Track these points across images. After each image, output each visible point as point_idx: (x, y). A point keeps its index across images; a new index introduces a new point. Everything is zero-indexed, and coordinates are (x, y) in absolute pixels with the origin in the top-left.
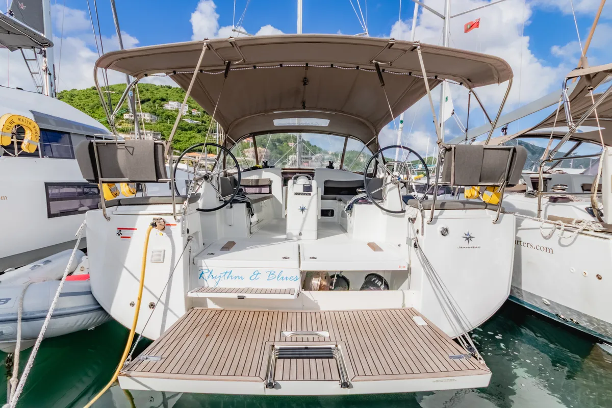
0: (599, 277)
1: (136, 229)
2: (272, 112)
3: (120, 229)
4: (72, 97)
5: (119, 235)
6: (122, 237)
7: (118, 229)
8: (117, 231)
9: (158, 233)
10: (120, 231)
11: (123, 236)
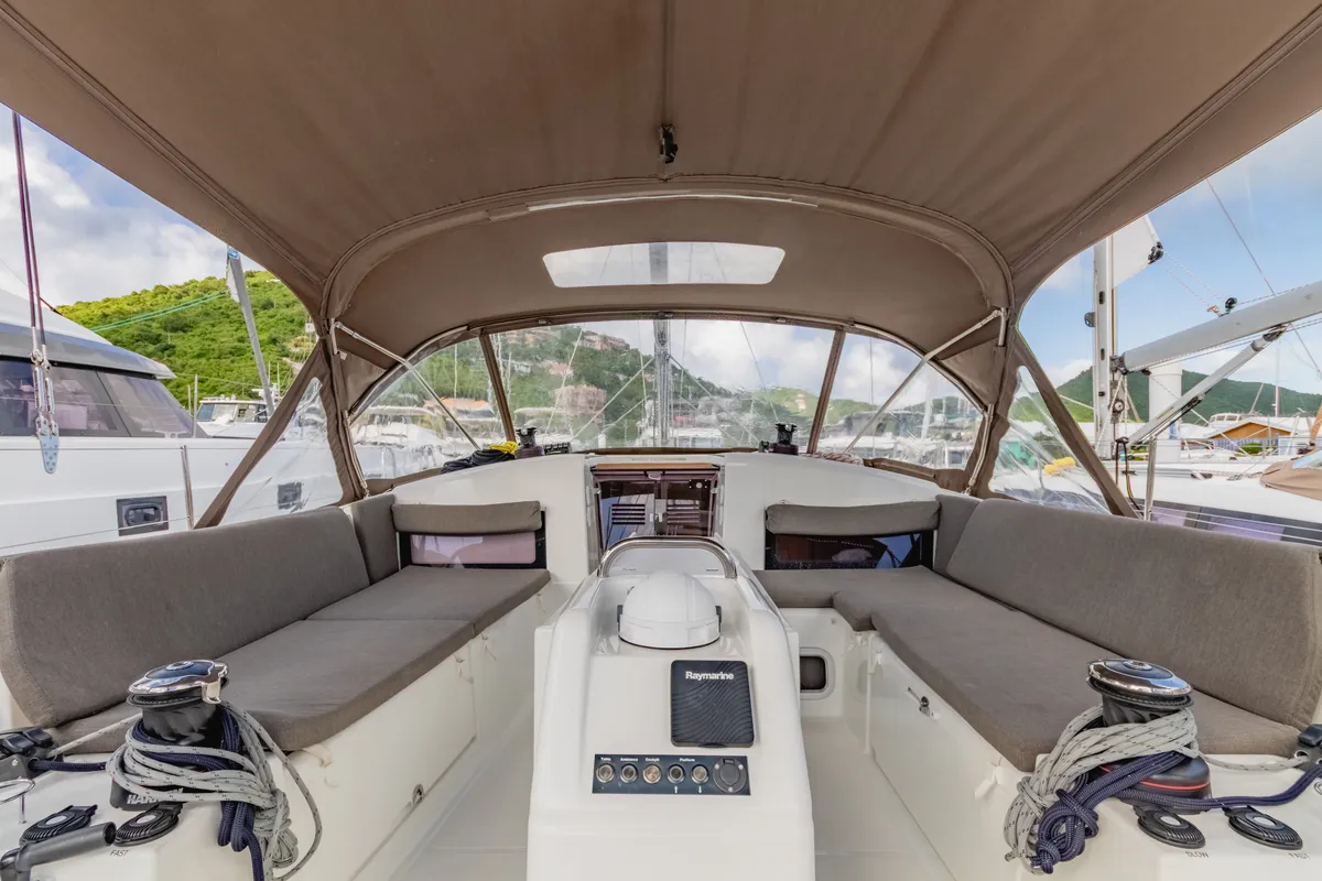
2: (523, 204)
4: (205, 292)
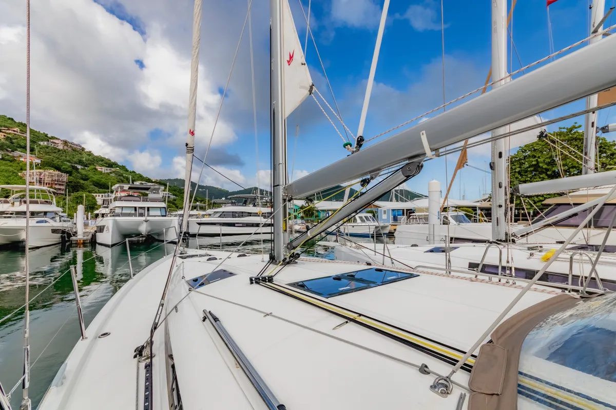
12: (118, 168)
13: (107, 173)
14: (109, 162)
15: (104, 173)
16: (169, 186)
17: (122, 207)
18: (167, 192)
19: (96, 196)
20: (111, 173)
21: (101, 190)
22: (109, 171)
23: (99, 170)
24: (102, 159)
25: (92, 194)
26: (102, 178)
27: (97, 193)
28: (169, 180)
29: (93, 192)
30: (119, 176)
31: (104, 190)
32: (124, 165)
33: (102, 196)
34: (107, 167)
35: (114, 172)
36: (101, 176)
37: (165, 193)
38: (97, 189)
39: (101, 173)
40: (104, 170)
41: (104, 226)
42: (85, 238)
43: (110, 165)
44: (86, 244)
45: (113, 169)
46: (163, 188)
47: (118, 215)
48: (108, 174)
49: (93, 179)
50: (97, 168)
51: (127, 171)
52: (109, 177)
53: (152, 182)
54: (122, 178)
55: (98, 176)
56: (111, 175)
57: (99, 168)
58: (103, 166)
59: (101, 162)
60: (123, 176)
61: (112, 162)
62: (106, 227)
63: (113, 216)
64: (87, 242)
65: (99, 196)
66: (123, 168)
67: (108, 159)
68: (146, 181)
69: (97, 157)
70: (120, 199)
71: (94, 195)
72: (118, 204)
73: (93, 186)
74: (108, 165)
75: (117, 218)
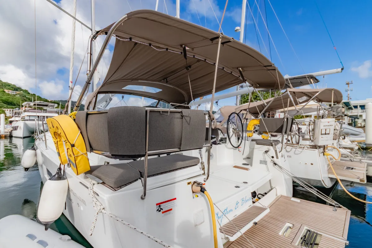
0: (312, 164)
1: (175, 199)
3: (159, 204)
5: (160, 211)
6: (163, 213)
7: (157, 204)
8: (156, 208)
9: (194, 195)
10: (160, 206)
11: (164, 210)
12: (22, 92)
13: (13, 95)
14: (15, 87)
15: (11, 95)
16: (61, 105)
17: (30, 116)
18: (60, 109)
19: (5, 110)
20: (16, 94)
21: (9, 106)
22: (14, 93)
23: (6, 92)
24: (9, 85)
25: (2, 109)
26: (9, 98)
27: (6, 108)
28: (62, 101)
29: (3, 107)
30: (23, 97)
31: (11, 106)
32: (26, 89)
33: (10, 110)
34: (13, 90)
35: (19, 94)
36: (9, 96)
37: (58, 109)
38: (5, 105)
39: (9, 94)
40: (10, 92)
41: (18, 127)
42: (6, 134)
43: (16, 89)
44: (7, 137)
45: (18, 92)
46: (56, 105)
47: (27, 120)
48: (15, 95)
49: (2, 98)
50: (5, 90)
51: (29, 93)
52: (15, 98)
53: (49, 102)
54: (25, 98)
55: (6, 96)
56: (16, 96)
57: (6, 91)
58: (10, 89)
59: (8, 87)
60: (26, 97)
61: (17, 87)
62: (19, 127)
63: (24, 120)
64: (7, 136)
65: (7, 110)
66: (26, 91)
67: (14, 85)
68: (44, 101)
69: (5, 83)
70: (28, 111)
71: (4, 109)
72: (27, 114)
73: (2, 103)
74: (14, 89)
75: (26, 122)
